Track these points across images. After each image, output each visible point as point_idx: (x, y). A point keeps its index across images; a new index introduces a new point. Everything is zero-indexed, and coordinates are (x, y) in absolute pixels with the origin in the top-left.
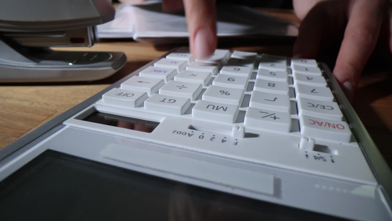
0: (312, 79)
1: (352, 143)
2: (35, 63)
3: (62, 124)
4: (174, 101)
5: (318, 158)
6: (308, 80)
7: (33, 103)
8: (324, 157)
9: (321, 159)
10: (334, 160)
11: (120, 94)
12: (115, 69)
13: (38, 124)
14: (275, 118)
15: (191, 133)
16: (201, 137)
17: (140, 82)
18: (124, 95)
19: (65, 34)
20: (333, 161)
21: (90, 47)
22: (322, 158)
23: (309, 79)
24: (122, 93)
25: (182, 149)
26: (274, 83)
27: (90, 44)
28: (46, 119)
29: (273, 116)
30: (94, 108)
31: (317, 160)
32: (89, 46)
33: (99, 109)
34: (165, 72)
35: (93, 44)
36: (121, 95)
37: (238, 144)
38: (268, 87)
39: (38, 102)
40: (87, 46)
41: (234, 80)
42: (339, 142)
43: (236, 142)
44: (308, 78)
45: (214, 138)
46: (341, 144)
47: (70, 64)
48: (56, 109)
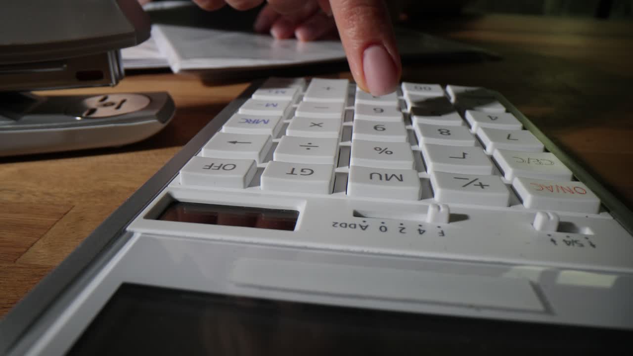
0: (496, 118)
1: (601, 214)
2: (12, 122)
3: (125, 231)
4: (310, 172)
5: (570, 242)
6: (492, 121)
7: (20, 195)
8: (578, 241)
9: (576, 245)
10: (594, 243)
11: (210, 167)
12: (163, 122)
13: (45, 233)
14: (482, 186)
15: (364, 224)
16: (383, 229)
17: (234, 142)
18: (218, 169)
19: (65, 66)
20: (594, 246)
21: (113, 86)
22: (576, 242)
23: (493, 118)
24: (213, 164)
25: (362, 253)
26: (448, 129)
27: (114, 82)
28: (57, 221)
29: (477, 182)
30: (168, 195)
31: (571, 246)
32: (111, 84)
33: (179, 196)
34: (266, 122)
35: (117, 82)
36: (213, 167)
37: (445, 233)
38: (441, 135)
39: (30, 192)
40: (108, 86)
41: (384, 129)
42: (584, 215)
43: (441, 232)
44: (490, 117)
45: (404, 228)
46: (587, 217)
47: (78, 118)
48: (70, 202)
